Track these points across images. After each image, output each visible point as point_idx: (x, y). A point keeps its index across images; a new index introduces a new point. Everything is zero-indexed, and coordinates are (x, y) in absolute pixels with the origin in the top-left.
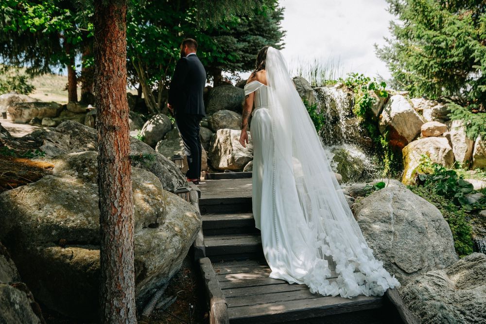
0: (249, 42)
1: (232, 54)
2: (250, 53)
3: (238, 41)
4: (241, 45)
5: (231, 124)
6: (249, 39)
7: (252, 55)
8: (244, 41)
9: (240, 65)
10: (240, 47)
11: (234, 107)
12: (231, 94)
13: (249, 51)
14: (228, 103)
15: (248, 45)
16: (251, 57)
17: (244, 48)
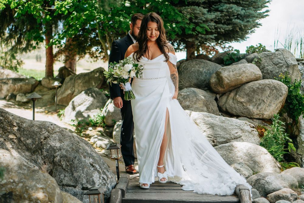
0: (222, 11)
1: (202, 25)
2: (223, 24)
3: (208, 11)
4: (212, 16)
5: (195, 103)
6: (221, 8)
7: (225, 26)
8: (217, 10)
9: (212, 36)
10: (210, 18)
11: (204, 83)
12: (201, 69)
13: (223, 22)
14: (197, 79)
15: (220, 15)
16: (225, 28)
17: (216, 18)
